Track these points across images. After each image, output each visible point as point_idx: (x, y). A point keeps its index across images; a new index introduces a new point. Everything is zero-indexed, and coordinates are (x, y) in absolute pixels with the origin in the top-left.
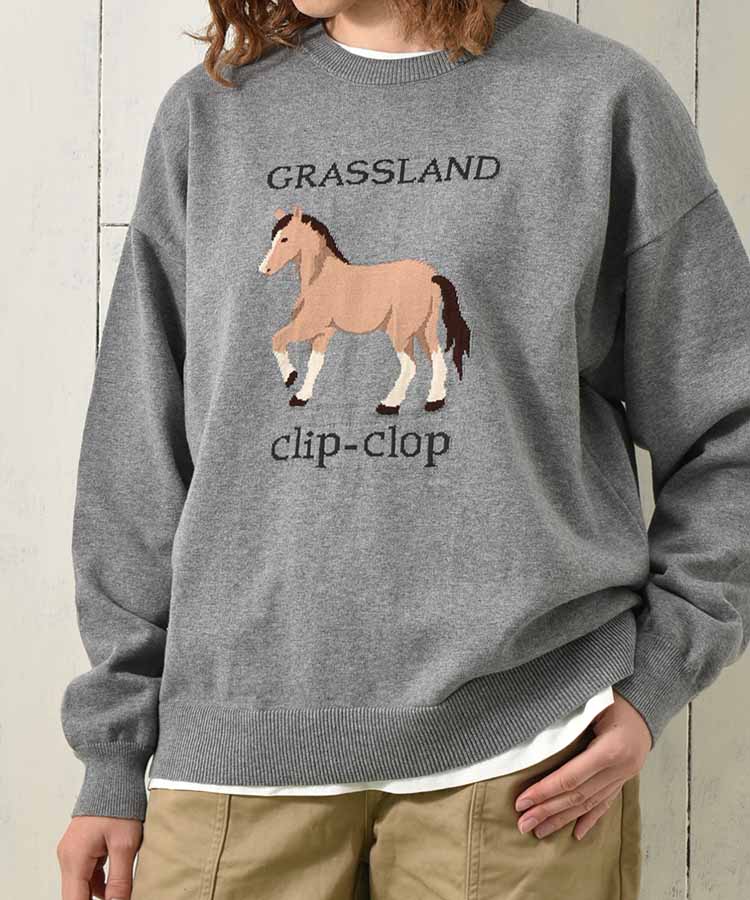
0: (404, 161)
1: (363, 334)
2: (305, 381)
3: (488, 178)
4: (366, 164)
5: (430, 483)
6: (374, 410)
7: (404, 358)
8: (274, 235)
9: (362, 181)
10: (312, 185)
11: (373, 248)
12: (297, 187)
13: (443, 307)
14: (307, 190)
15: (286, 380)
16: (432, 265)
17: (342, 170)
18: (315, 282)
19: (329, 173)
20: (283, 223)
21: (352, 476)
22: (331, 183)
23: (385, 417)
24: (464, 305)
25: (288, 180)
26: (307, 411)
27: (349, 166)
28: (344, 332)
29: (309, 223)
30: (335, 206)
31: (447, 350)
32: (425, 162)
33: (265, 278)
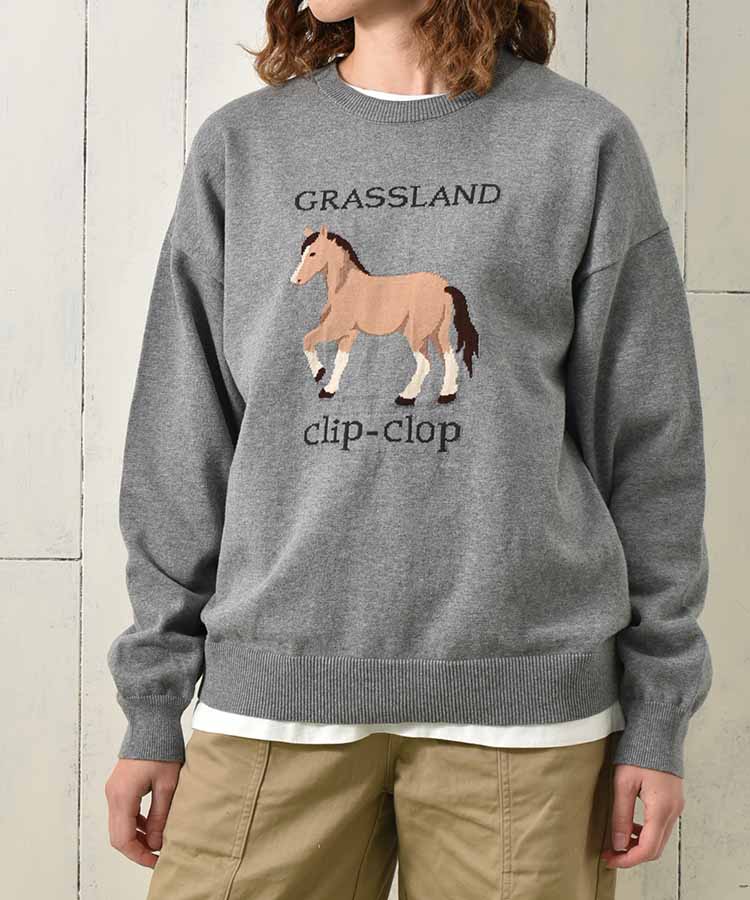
0: (416, 188)
1: (383, 335)
2: (332, 376)
3: (490, 202)
4: (382, 190)
5: (442, 466)
6: (393, 401)
7: (419, 357)
8: (303, 251)
9: (380, 205)
10: (336, 207)
11: (391, 262)
12: (322, 209)
13: (454, 314)
14: (330, 212)
15: (315, 376)
16: (445, 278)
17: (362, 195)
18: (341, 291)
19: (350, 197)
20: (311, 240)
21: (373, 458)
22: (352, 206)
23: (402, 408)
24: (473, 311)
25: (313, 203)
26: (334, 402)
27: (368, 192)
28: (366, 334)
29: (334, 240)
30: (356, 226)
31: (458, 351)
32: (434, 189)
33: (296, 287)
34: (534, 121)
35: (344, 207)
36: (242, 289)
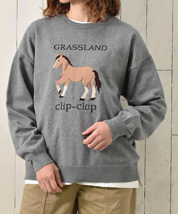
0: (85, 45)
1: (77, 82)
2: (63, 92)
3: (104, 50)
4: (77, 46)
5: (91, 116)
6: (79, 99)
7: (86, 88)
8: (56, 60)
9: (76, 49)
10: (65, 49)
11: (79, 64)
12: (61, 49)
13: (95, 77)
14: (63, 50)
15: (59, 92)
16: (93, 68)
17: (71, 47)
18: (65, 70)
19: (68, 47)
20: (58, 57)
21: (74, 114)
22: (69, 49)
23: (81, 101)
24: (100, 77)
25: (59, 48)
26: (63, 99)
27: (73, 46)
28: (72, 81)
29: (64, 58)
30: (70, 54)
31: (96, 87)
32: (90, 46)
33: (54, 69)
34: (115, 31)
35: (67, 49)
36: (39, 69)
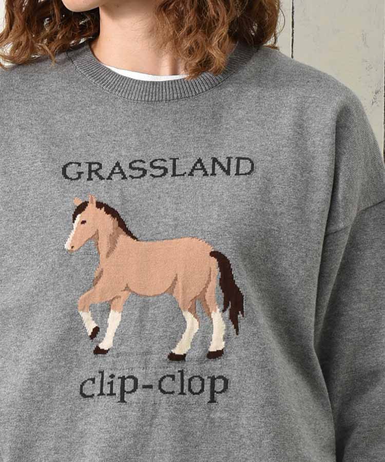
0: (174, 160)
1: (154, 296)
2: (106, 334)
3: (246, 174)
4: (144, 162)
5: (212, 416)
6: (166, 357)
7: (189, 317)
8: (74, 219)
9: (142, 176)
10: (101, 178)
11: (157, 228)
12: (88, 180)
13: (220, 276)
14: (96, 182)
15: (90, 334)
16: (210, 244)
17: (125, 167)
18: (111, 256)
19: (114, 169)
20: (81, 208)
21: (149, 409)
22: (116, 178)
23: (174, 363)
24: (237, 274)
25: (80, 174)
26: (108, 358)
27: (130, 164)
28: (137, 294)
29: (103, 209)
30: (123, 197)
31: (224, 311)
32: (192, 161)
33: (70, 253)
34: (277, 99)
35: (109, 178)
